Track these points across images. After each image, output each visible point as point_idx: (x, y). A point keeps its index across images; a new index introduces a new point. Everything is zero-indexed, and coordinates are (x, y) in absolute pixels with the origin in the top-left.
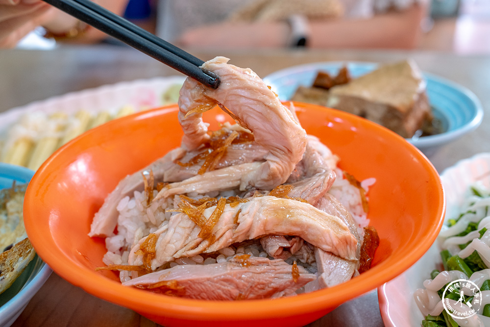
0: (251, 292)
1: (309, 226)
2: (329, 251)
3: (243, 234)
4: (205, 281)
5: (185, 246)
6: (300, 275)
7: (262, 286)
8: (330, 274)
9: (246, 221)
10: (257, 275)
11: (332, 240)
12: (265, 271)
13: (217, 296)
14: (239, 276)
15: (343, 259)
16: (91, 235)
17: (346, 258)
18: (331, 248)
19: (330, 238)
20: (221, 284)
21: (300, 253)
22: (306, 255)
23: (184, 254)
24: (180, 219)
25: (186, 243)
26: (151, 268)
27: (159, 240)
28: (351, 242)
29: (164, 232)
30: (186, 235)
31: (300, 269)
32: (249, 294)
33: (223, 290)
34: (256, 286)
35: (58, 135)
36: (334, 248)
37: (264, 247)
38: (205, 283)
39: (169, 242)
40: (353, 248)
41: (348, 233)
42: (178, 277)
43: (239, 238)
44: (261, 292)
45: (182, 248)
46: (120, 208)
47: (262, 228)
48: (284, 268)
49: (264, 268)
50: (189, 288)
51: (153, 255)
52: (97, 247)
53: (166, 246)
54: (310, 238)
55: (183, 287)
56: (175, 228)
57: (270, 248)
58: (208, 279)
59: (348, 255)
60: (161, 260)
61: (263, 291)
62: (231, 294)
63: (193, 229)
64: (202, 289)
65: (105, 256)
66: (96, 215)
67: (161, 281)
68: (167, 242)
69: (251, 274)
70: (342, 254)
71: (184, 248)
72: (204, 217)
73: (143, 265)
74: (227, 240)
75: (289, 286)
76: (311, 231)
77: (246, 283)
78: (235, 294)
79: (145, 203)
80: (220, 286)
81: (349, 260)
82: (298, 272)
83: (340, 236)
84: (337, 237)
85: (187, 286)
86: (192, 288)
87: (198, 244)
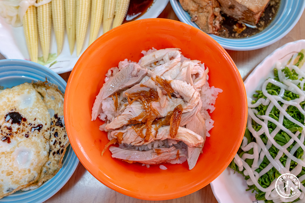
2: (191, 147)
6: (180, 155)
12: (166, 155)
14: (156, 159)
16: (92, 120)
27: (124, 135)
29: (126, 132)
30: (135, 138)
53: (127, 139)
56: (130, 133)
59: (199, 146)
63: (138, 136)
70: (196, 147)
71: (135, 143)
77: (159, 161)
87: (140, 142)
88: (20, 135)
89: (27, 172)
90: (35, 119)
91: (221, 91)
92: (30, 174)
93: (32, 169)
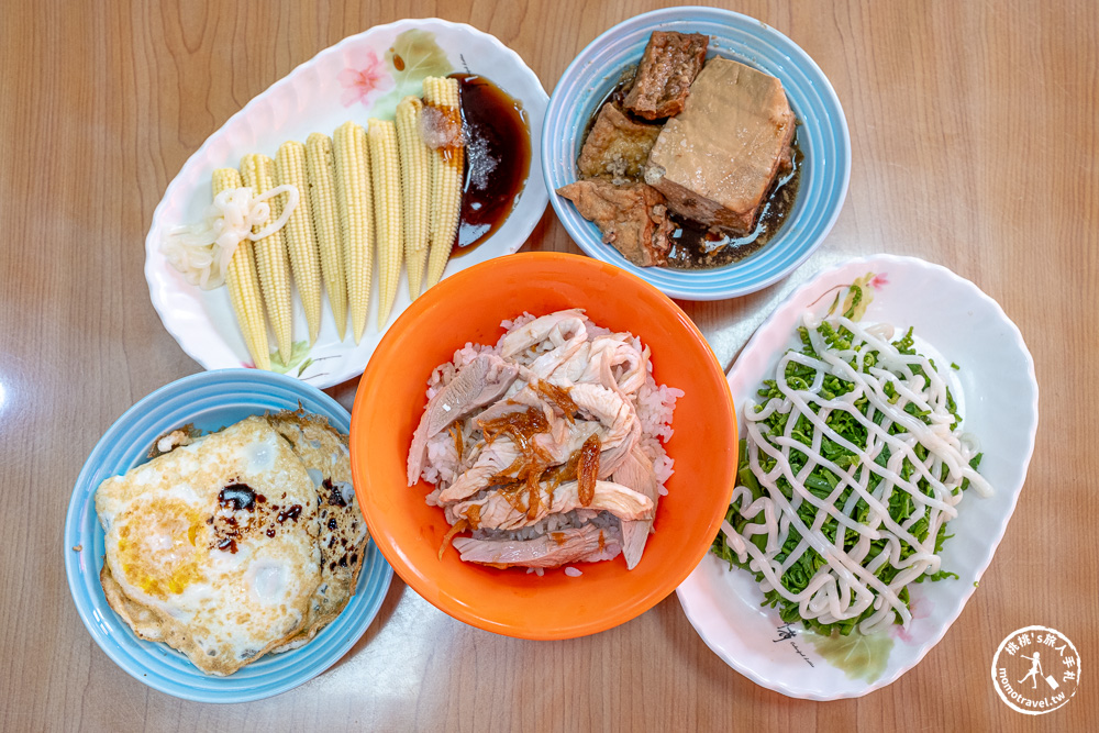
8: (629, 546)
9: (558, 508)
14: (557, 554)
15: (640, 520)
16: (410, 485)
19: (630, 516)
23: (508, 529)
30: (507, 513)
39: (493, 516)
45: (505, 522)
48: (592, 539)
53: (490, 518)
56: (496, 505)
63: (513, 509)
77: (562, 558)
81: (645, 519)
82: (604, 540)
83: (638, 512)
84: (636, 514)
87: (519, 521)
88: (257, 533)
89: (279, 612)
90: (284, 496)
91: (681, 394)
92: (287, 616)
93: (288, 604)
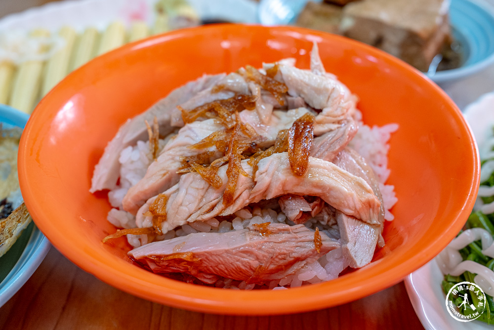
0: (271, 262)
1: (331, 189)
2: (351, 215)
3: (260, 194)
4: (223, 253)
5: (200, 209)
6: (323, 243)
7: (283, 256)
8: (355, 244)
9: (263, 180)
10: (279, 244)
11: (355, 205)
12: (286, 239)
13: (236, 268)
14: (259, 246)
15: (365, 222)
16: (92, 190)
17: (369, 221)
18: (354, 212)
19: (354, 201)
20: (240, 256)
21: (321, 215)
22: (326, 217)
23: (199, 218)
24: (191, 179)
25: (201, 205)
26: (162, 231)
27: (170, 201)
28: (374, 205)
29: (175, 192)
30: (200, 197)
31: (323, 235)
32: (269, 265)
33: (242, 262)
34: (277, 257)
35: (42, 57)
36: (357, 212)
37: (282, 208)
38: (222, 255)
39: (181, 205)
40: (376, 211)
41: (372, 196)
42: (194, 248)
43: (256, 198)
44: (282, 262)
45: (196, 211)
46: (122, 160)
47: (281, 189)
48: (306, 236)
49: (285, 236)
50: (205, 259)
51: (164, 218)
52: (100, 203)
53: (178, 208)
54: (331, 201)
55: (200, 259)
56: (187, 189)
57: (289, 212)
58: (227, 251)
59: (371, 219)
60: (173, 223)
61: (285, 261)
62: (250, 266)
63: (207, 189)
64: (220, 260)
65: (109, 213)
66: (97, 167)
67: (175, 252)
68: (179, 204)
69: (271, 244)
70: (364, 218)
71: (199, 212)
72: (219, 177)
73: (153, 227)
74: (244, 201)
75: (311, 255)
76: (332, 193)
77: (266, 254)
78: (255, 266)
79: (151, 156)
80: (239, 258)
81: (371, 223)
82: (321, 240)
83: (363, 199)
84: (361, 201)
85: (204, 258)
86: (208, 260)
